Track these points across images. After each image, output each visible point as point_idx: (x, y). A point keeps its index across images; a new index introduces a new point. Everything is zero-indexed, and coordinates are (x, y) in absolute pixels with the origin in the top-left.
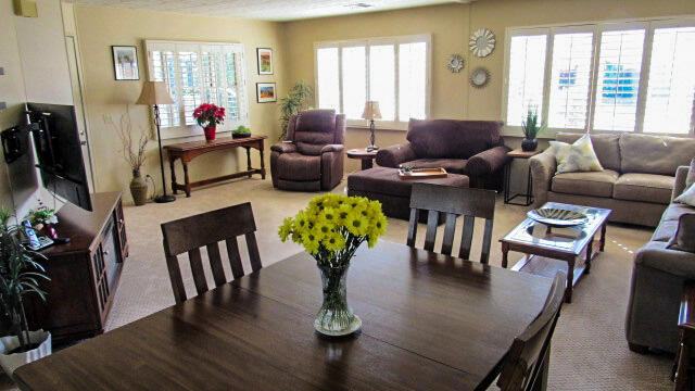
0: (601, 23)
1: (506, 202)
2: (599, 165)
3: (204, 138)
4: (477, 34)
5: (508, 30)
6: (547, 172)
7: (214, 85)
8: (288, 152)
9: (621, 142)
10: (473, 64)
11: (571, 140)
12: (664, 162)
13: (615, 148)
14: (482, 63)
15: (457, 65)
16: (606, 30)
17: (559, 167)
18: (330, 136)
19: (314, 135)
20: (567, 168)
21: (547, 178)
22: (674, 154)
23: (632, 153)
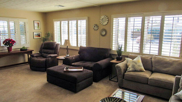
0: (145, 14)
1: (110, 80)
2: (144, 69)
3: (7, 51)
4: (102, 17)
5: (113, 16)
6: (123, 71)
7: (16, 32)
8: (36, 57)
9: (153, 59)
10: (101, 28)
11: (133, 58)
12: (170, 69)
13: (150, 62)
14: (104, 27)
15: (96, 28)
16: (147, 16)
17: (128, 68)
18: (53, 51)
19: (48, 50)
20: (131, 70)
21: (122, 73)
22: (174, 66)
23: (157, 64)
